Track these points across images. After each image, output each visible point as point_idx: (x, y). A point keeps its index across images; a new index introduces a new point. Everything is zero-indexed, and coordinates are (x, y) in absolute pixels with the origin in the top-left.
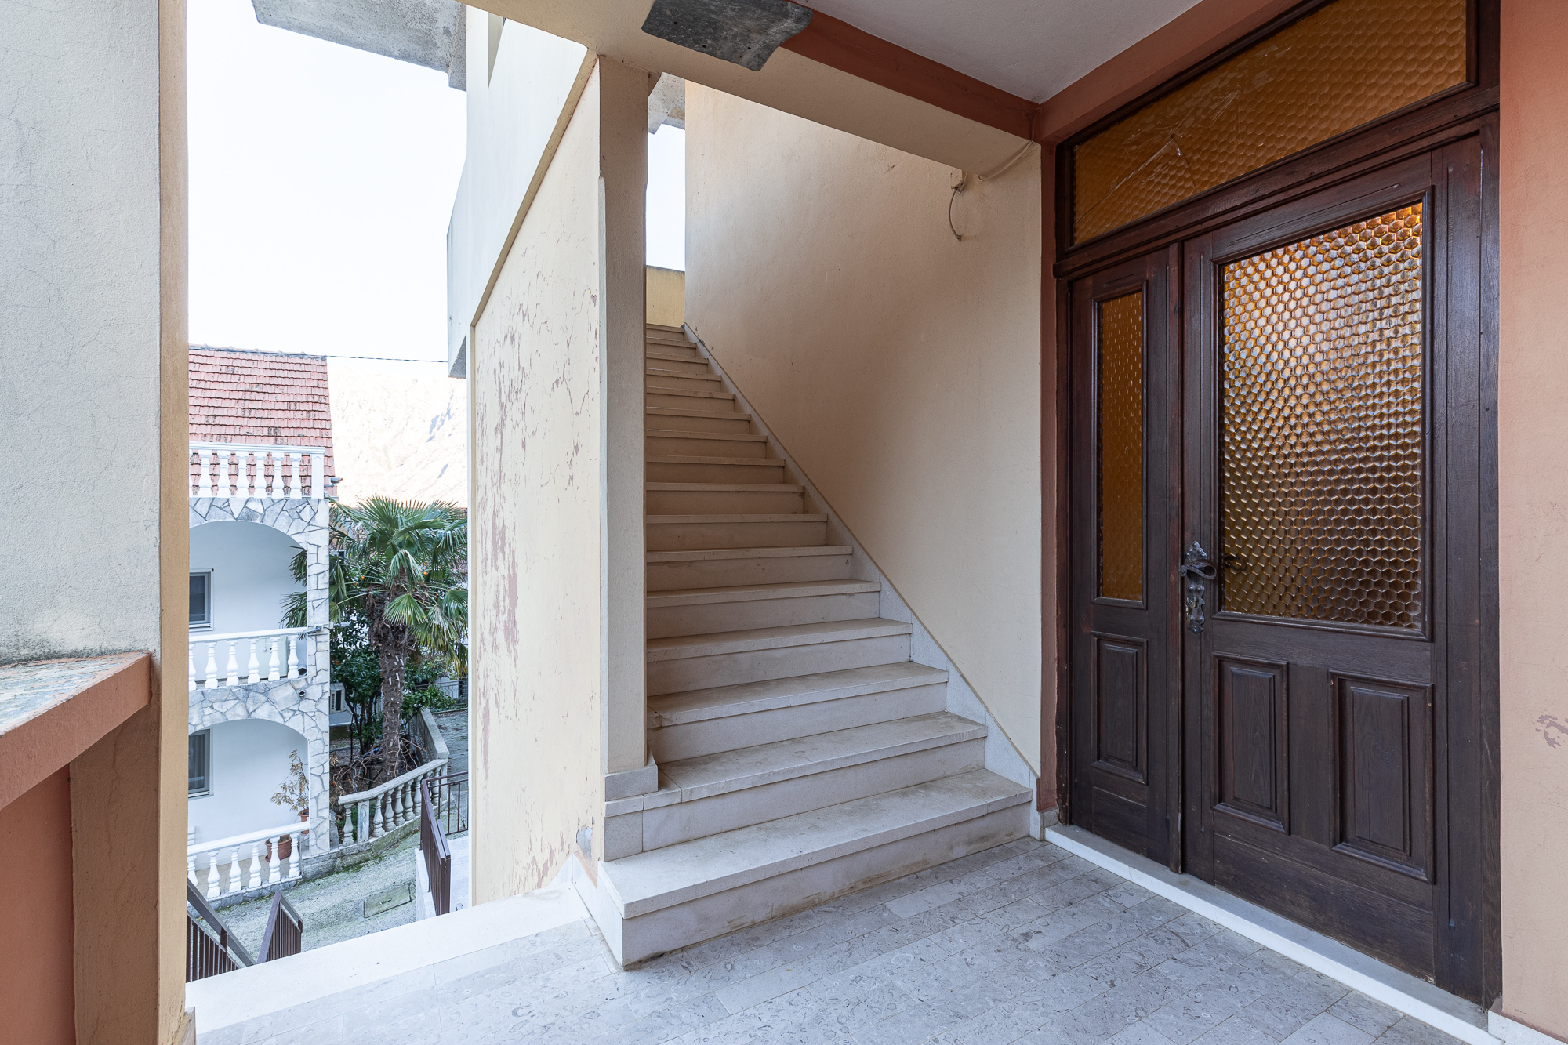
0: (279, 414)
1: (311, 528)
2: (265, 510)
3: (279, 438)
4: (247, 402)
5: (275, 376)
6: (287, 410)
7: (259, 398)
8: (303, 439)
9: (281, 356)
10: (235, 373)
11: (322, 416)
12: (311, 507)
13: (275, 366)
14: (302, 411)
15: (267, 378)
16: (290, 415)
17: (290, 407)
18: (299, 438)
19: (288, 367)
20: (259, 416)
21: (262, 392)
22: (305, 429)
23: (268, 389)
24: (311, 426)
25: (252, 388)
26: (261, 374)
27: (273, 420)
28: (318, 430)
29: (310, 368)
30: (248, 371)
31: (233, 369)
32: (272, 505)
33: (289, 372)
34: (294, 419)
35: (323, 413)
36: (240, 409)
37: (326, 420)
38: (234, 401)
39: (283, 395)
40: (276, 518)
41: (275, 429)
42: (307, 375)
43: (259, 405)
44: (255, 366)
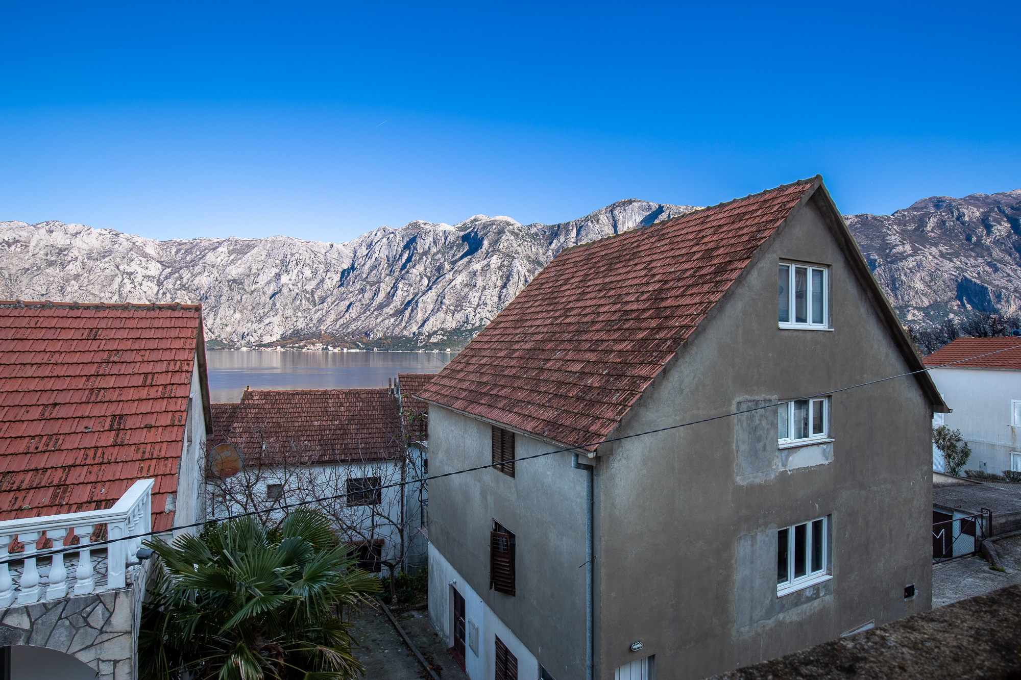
0: (130, 394)
1: (105, 637)
2: (32, 624)
4: (99, 378)
5: (139, 338)
6: (142, 386)
7: (115, 370)
8: (150, 432)
9: (153, 310)
10: (97, 337)
11: (180, 392)
12: (105, 605)
13: (144, 324)
14: (158, 386)
15: (131, 341)
16: (143, 393)
17: (146, 381)
18: (145, 430)
19: (157, 323)
20: (107, 399)
21: (119, 362)
22: (155, 415)
23: (128, 357)
24: (164, 409)
25: (110, 358)
26: (125, 337)
27: (121, 403)
28: (171, 413)
29: (180, 323)
30: (112, 334)
31: (96, 333)
32: (45, 614)
33: (157, 330)
34: (146, 399)
35: (182, 386)
36: (87, 391)
37: (183, 397)
38: (84, 378)
39: (142, 364)
40: (51, 632)
41: (120, 418)
42: (174, 333)
43: (111, 382)
44: (122, 326)
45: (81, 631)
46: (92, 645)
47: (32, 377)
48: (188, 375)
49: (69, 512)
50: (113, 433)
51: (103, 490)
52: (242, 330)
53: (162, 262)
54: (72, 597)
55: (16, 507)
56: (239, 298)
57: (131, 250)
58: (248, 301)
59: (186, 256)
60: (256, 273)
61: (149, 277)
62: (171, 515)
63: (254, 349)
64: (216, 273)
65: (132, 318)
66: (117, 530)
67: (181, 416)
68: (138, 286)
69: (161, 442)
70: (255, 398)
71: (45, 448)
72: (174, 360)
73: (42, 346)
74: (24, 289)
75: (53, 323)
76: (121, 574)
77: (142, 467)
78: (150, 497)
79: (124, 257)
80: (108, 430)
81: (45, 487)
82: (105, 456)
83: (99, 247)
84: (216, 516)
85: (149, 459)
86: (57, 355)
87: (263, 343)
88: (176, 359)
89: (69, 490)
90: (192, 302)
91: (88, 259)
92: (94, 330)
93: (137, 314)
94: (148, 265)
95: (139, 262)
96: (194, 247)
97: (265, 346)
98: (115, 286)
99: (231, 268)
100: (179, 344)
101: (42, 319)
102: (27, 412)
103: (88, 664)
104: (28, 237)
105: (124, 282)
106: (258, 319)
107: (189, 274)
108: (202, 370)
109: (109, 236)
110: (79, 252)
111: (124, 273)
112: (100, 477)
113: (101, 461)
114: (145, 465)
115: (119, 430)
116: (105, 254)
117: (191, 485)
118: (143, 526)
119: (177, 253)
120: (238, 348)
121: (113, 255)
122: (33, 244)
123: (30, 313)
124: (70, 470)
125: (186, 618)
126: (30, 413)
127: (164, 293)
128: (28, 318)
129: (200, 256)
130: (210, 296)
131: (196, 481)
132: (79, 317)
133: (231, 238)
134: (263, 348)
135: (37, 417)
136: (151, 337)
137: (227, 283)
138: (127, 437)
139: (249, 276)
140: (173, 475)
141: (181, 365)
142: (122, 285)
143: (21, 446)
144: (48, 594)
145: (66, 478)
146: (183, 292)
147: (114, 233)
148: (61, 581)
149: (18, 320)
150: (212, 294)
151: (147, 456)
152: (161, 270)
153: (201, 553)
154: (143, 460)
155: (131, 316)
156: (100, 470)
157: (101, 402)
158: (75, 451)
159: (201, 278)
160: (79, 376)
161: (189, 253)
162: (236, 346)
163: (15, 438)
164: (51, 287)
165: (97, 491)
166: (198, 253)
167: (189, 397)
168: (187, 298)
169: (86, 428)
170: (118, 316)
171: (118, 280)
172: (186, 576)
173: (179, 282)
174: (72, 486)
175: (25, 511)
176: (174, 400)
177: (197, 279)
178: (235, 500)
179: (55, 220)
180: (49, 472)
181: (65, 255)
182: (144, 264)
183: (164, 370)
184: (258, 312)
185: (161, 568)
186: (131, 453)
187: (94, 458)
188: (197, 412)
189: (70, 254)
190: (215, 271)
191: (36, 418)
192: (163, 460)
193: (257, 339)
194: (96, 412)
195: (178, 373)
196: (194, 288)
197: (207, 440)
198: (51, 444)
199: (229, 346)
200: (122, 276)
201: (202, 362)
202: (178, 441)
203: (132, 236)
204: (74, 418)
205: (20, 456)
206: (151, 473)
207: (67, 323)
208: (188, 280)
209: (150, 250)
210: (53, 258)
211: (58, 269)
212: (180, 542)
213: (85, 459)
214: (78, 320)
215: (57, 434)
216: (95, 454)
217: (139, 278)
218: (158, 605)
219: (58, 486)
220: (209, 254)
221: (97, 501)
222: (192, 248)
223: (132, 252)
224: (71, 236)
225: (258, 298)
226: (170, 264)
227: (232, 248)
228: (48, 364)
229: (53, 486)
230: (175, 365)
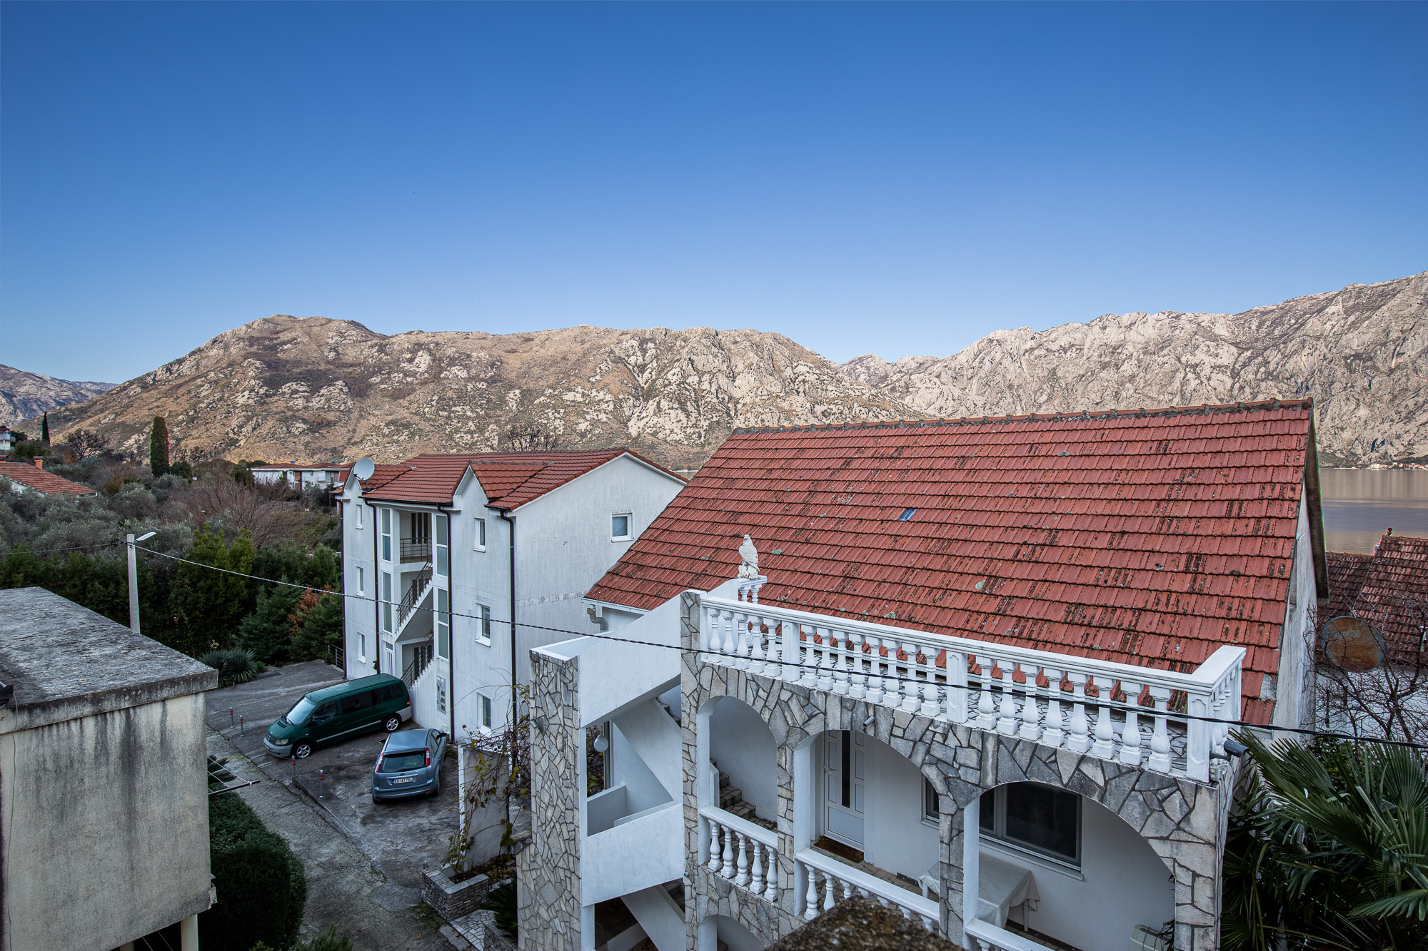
0: (1210, 527)
1: (1183, 836)
2: (1106, 782)
3: (1200, 577)
4: (1171, 503)
5: (1221, 452)
6: (1225, 517)
7: (1190, 495)
8: (1238, 581)
9: (1239, 411)
10: (1167, 452)
11: (1281, 529)
12: (1183, 796)
13: (1226, 432)
14: (1249, 518)
15: (1210, 455)
16: (1228, 528)
17: (1231, 511)
18: (1231, 578)
19: (1244, 431)
20: (1181, 532)
21: (1195, 484)
22: (1245, 559)
23: (1206, 477)
24: (1257, 552)
25: (1183, 478)
26: (1202, 450)
27: (1199, 539)
28: (1267, 560)
29: (1279, 429)
30: (1185, 447)
31: (1167, 445)
32: (1118, 776)
33: (1245, 440)
34: (1232, 536)
35: (1285, 521)
36: (1158, 519)
37: (1285, 537)
38: (1154, 503)
39: (1225, 487)
40: (1124, 801)
41: (1198, 559)
42: (1271, 443)
43: (1185, 510)
44: (1197, 436)
45: (1156, 814)
46: (1167, 838)
47: (1099, 499)
48: (1294, 505)
49: (1139, 664)
50: (1189, 576)
51: (1178, 648)
52: (1369, 436)
53: (1237, 343)
54: (1146, 769)
55: (1087, 644)
56: (1366, 384)
57: (1196, 333)
58: (1383, 387)
59: (1274, 329)
60: (1399, 338)
61: (1220, 367)
62: (1269, 705)
63: (1394, 467)
64: (1323, 347)
65: (1210, 424)
66: (1198, 704)
67: (1284, 566)
68: (1206, 382)
69: (1253, 598)
70: (1404, 549)
71: (1114, 583)
72: (1271, 482)
73: (1107, 463)
74: (1079, 398)
75: (1118, 435)
76: (1203, 763)
77: (1227, 629)
78: (1240, 672)
79: (1186, 345)
80: (1182, 572)
81: (1115, 628)
82: (1180, 605)
83: (1156, 336)
84: (1333, 727)
85: (1236, 619)
86: (1124, 473)
87: (1414, 456)
88: (1274, 481)
89: (1140, 638)
90: (1284, 396)
91: (1144, 354)
92: (1164, 443)
93: (1217, 419)
94: (1220, 351)
95: (1206, 349)
96: (1287, 313)
97: (1418, 461)
98: (1177, 384)
99: (1350, 336)
100: (1279, 459)
101: (1108, 431)
102: (1096, 539)
103: (1163, 859)
104: (1083, 338)
105: (1187, 377)
106: (1403, 415)
107: (1279, 356)
108: (1312, 498)
109: (1168, 321)
110: (1134, 347)
111: (1187, 366)
112: (1174, 630)
113: (1175, 609)
114: (1232, 626)
115: (1197, 574)
116: (1163, 344)
117: (1294, 670)
118: (1231, 709)
119: (1259, 327)
120: (1364, 466)
121: (1173, 345)
122: (1087, 346)
123: (1096, 425)
124: (1140, 615)
125: (1293, 862)
126: (1099, 539)
127: (1242, 388)
128: (1094, 431)
129: (1296, 326)
130: (1314, 384)
131: (1301, 665)
132: (1147, 427)
133: (1350, 288)
134: (1414, 465)
135: (1105, 545)
136: (1237, 449)
137: (1343, 362)
138: (1208, 585)
139: (1384, 344)
140: (1271, 648)
141: (1282, 490)
142: (1184, 382)
143: (1091, 577)
144: (1121, 755)
145: (1136, 623)
146: (1270, 383)
147: (1173, 315)
148: (1135, 746)
149: (1085, 433)
150: (1317, 382)
151: (1233, 614)
152: (1237, 355)
153: (1316, 777)
154: (1229, 619)
155: (1209, 422)
156: (1174, 622)
157: (1173, 534)
158: (1145, 591)
159: (1299, 359)
160: (1148, 500)
161: (1278, 325)
162: (1360, 462)
163: (1086, 566)
164: (1106, 394)
165: (1171, 647)
166: (1293, 321)
167: (1295, 538)
168: (1275, 391)
169: (1157, 565)
170: (1193, 423)
171: (1180, 375)
172: (1294, 802)
173: (1262, 369)
174: (1143, 634)
175: (1096, 652)
176: (1272, 540)
177: (1292, 361)
178: (1368, 711)
179: (1108, 313)
180: (1119, 611)
181: (1119, 353)
182: (1212, 350)
183: (1256, 496)
184: (1404, 404)
185: (1255, 776)
186: (1212, 607)
187: (1167, 605)
188: (1304, 561)
189: (1125, 352)
190: (1321, 345)
191: (1105, 547)
192: (1257, 624)
193: (1402, 449)
194: (1168, 548)
195: (1277, 502)
196: (1287, 375)
197: (1318, 607)
198: (1120, 579)
199: (1348, 461)
200: (1185, 370)
201: (1312, 487)
202: (1278, 601)
203: (1196, 314)
204: (1144, 551)
205: (1090, 587)
206: (1240, 639)
207: (1132, 435)
208: (1278, 364)
209: (1221, 330)
210: (1107, 359)
211: (1112, 371)
212: (1282, 749)
213: (1157, 604)
214: (1146, 430)
215: (1126, 569)
216: (1168, 600)
217: (1207, 371)
218: (1248, 826)
219: (1128, 631)
220: (1311, 319)
221: (1171, 660)
222: (1282, 316)
223: (1197, 337)
224: (1125, 330)
225: (1404, 379)
226: (1249, 345)
227: (1351, 303)
228: (1115, 484)
229: (1123, 629)
230: (1273, 489)
